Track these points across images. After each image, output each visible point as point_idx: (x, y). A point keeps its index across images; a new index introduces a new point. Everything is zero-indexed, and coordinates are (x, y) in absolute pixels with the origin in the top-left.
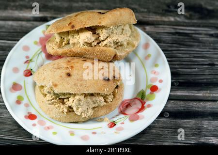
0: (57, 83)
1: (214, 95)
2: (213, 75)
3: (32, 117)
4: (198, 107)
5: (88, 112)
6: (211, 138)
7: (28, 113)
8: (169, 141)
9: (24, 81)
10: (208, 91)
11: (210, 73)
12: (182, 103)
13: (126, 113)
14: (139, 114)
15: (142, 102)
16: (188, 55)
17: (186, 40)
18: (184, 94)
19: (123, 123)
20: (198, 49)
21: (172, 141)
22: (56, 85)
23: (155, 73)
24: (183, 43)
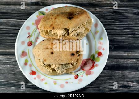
0: (46, 59)
1: (133, 55)
2: (133, 41)
3: (33, 73)
4: (124, 63)
5: (63, 71)
6: (130, 82)
7: (32, 70)
8: (107, 84)
9: (28, 49)
10: (130, 52)
11: (132, 40)
12: (115, 60)
13: (84, 69)
14: (91, 70)
15: (93, 62)
16: (120, 28)
17: (120, 17)
18: (116, 54)
19: (82, 76)
20: (126, 24)
21: (108, 84)
22: (45, 60)
23: (100, 43)
24: (118, 19)
